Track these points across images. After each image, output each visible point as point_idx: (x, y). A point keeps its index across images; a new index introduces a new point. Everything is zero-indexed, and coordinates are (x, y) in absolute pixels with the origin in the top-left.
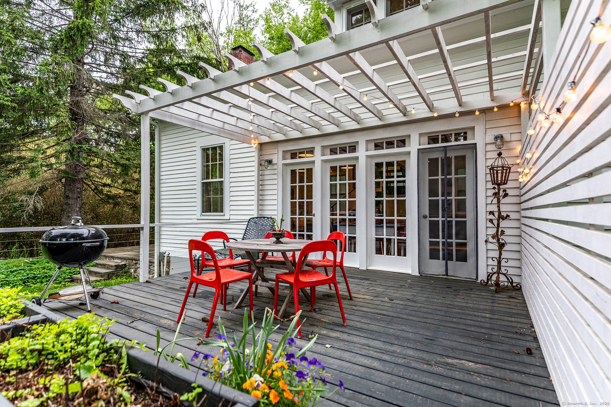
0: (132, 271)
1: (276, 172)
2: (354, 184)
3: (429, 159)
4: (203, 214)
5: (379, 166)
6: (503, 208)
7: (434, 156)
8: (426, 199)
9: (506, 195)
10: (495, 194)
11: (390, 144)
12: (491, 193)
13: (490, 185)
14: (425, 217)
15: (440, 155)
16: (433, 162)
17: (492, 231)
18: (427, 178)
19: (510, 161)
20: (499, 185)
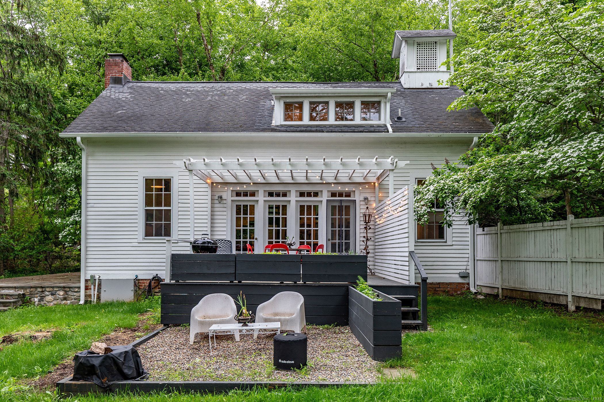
0: (36, 300)
1: (225, 206)
2: (286, 218)
3: (332, 206)
4: (145, 238)
5: (302, 207)
6: (369, 235)
7: (334, 204)
8: (330, 229)
9: (370, 228)
10: (365, 228)
11: (309, 194)
12: (363, 227)
13: (363, 223)
14: (329, 240)
15: (337, 204)
16: (333, 208)
17: (363, 247)
18: (331, 217)
19: (371, 211)
20: (367, 223)
